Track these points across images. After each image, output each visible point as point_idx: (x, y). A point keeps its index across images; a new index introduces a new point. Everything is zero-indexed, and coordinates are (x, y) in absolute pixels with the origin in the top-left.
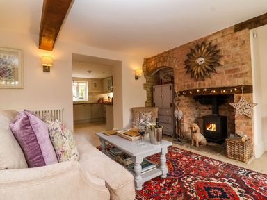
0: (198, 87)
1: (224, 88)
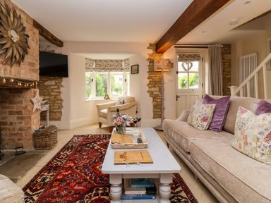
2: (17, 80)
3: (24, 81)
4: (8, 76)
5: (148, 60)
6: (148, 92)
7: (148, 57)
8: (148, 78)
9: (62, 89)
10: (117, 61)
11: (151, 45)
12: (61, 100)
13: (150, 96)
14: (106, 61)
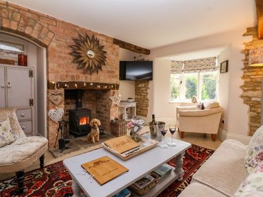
0: (84, 81)
1: (106, 84)
2: (96, 84)
3: (102, 85)
4: (89, 81)
5: (243, 52)
6: (242, 97)
7: (243, 47)
8: (244, 77)
9: (148, 91)
10: (208, 59)
11: (249, 30)
12: (148, 100)
13: (246, 102)
14: (195, 61)
